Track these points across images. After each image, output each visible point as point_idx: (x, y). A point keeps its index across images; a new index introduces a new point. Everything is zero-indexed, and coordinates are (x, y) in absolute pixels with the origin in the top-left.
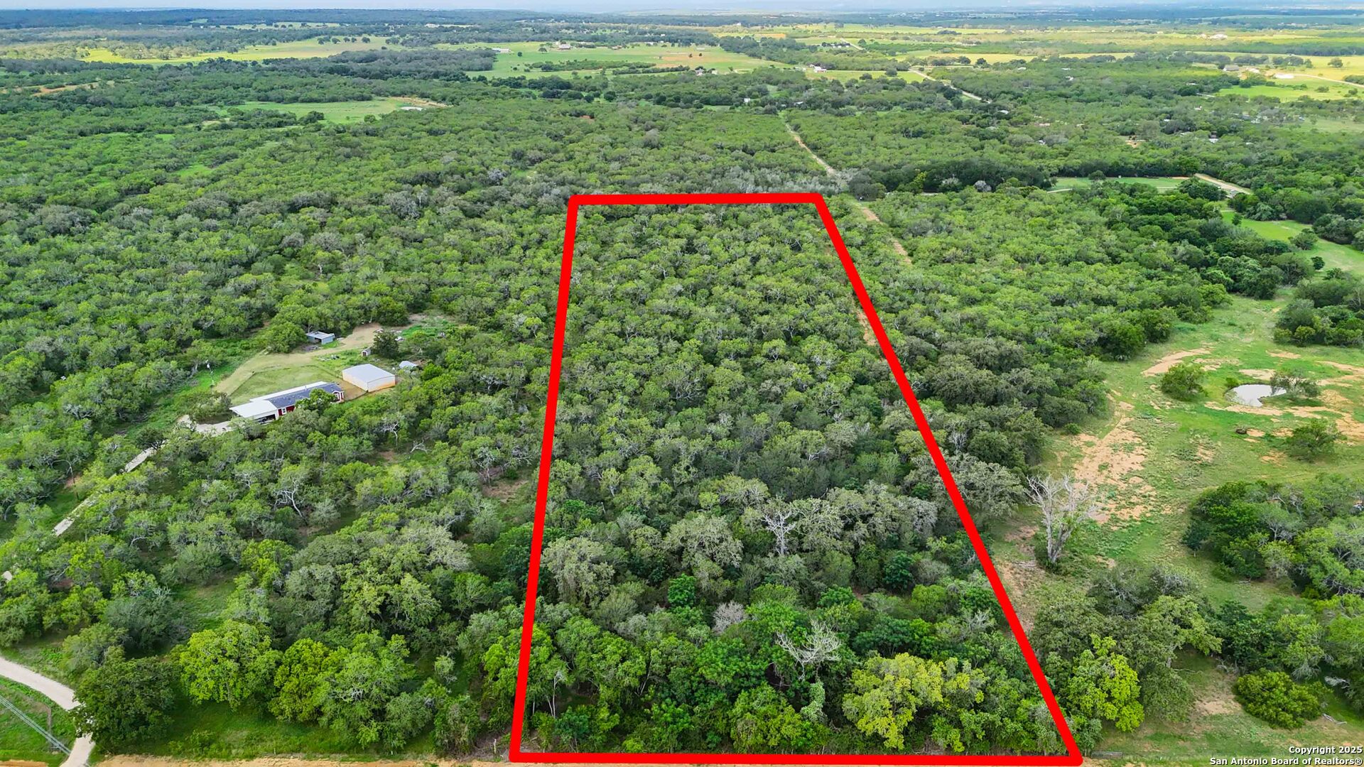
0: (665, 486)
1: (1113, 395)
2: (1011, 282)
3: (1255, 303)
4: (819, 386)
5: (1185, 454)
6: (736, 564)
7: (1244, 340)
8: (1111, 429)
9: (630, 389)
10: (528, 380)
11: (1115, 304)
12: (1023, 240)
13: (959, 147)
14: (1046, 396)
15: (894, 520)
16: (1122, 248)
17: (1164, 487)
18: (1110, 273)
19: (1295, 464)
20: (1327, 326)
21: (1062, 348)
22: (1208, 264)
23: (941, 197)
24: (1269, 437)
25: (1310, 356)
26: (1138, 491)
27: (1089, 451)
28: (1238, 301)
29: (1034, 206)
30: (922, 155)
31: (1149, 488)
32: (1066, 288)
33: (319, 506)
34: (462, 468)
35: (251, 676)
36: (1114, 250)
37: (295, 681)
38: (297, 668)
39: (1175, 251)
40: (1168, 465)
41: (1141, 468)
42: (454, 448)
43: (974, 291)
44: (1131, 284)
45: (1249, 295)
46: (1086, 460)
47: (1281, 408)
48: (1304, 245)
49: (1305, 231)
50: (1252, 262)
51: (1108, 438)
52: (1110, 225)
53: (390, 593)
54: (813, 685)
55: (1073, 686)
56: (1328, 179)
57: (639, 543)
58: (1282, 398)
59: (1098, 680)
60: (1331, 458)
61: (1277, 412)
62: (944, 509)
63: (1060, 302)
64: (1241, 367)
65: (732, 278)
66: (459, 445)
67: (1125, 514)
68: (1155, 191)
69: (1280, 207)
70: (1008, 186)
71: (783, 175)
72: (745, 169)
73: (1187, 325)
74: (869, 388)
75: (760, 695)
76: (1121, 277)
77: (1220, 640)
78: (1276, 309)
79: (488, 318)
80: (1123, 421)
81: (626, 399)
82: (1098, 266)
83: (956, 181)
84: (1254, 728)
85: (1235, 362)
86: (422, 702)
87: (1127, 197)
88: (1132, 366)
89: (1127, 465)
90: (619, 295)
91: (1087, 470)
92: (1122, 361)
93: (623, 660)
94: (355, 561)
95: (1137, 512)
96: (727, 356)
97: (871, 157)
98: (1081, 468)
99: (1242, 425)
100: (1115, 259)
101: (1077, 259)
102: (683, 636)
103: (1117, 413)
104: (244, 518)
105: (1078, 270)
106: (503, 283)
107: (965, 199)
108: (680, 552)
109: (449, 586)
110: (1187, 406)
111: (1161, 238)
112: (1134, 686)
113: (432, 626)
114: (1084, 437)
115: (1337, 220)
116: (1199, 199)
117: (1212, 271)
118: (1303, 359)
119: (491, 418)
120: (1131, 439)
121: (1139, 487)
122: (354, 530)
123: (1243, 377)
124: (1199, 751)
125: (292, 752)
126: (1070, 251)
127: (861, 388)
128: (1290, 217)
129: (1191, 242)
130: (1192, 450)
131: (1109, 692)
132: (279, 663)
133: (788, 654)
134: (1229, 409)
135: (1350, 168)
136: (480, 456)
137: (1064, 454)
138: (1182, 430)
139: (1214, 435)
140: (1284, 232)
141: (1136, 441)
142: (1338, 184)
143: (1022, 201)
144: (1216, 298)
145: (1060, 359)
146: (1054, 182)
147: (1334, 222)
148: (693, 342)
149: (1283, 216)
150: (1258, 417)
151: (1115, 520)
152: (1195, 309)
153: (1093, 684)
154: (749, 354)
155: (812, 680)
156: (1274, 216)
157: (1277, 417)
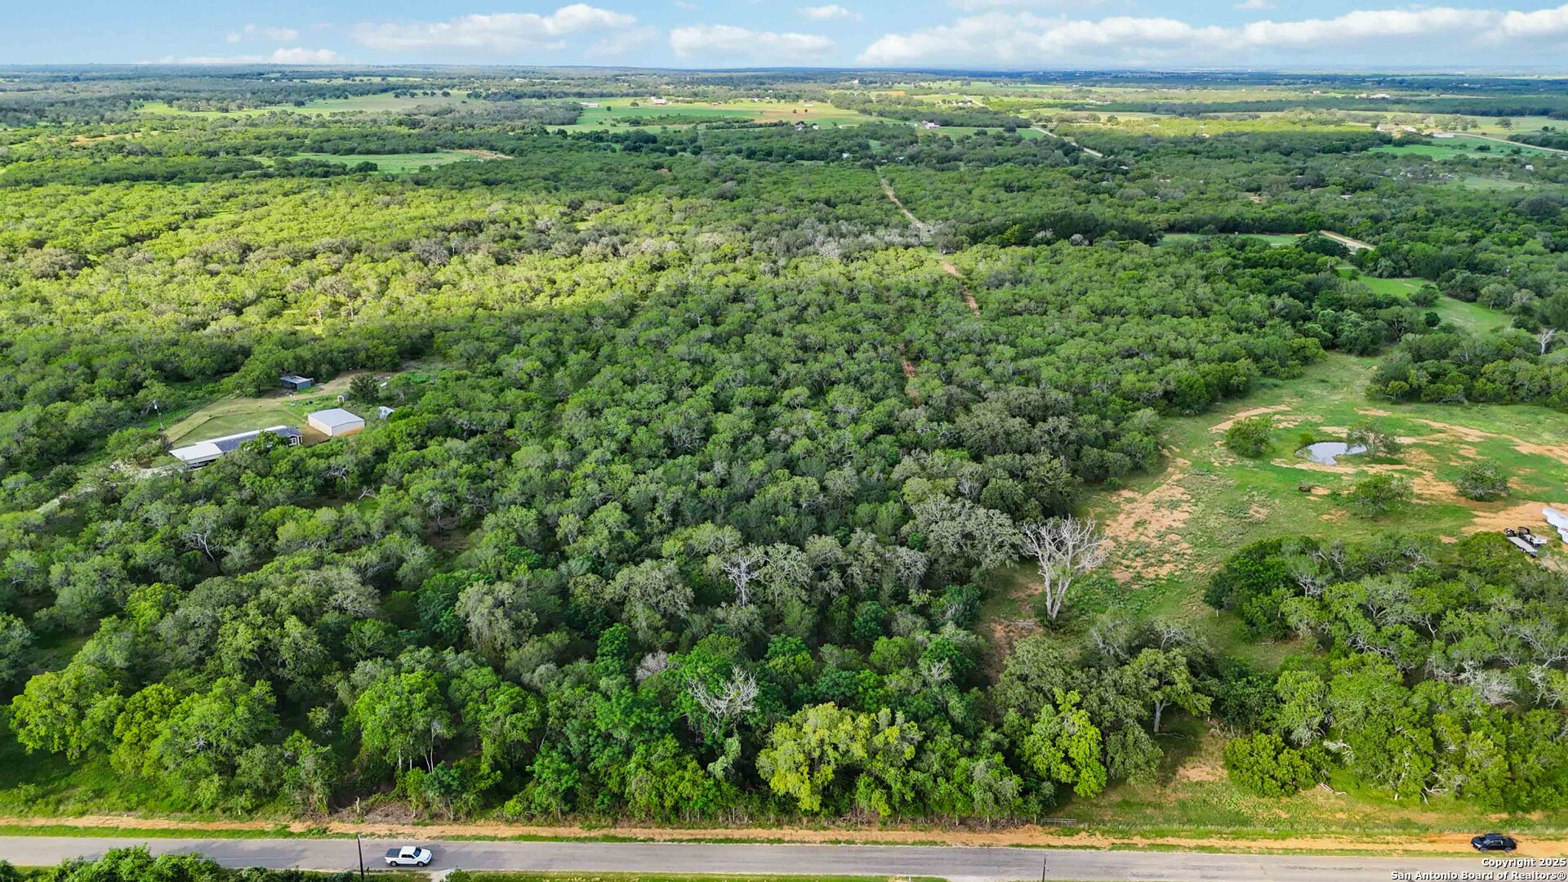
0: (629, 535)
1: (1170, 450)
2: (1083, 335)
3: (1353, 359)
4: (834, 434)
5: (1236, 511)
6: (683, 615)
7: (1333, 397)
8: (1159, 485)
9: (621, 436)
10: (511, 425)
11: (1192, 358)
12: (1106, 293)
13: (1062, 202)
14: (1086, 447)
15: (876, 570)
16: (1216, 301)
17: (1202, 545)
18: (1194, 325)
19: (1355, 523)
20: (1424, 381)
21: (1119, 401)
22: (1307, 318)
23: (1029, 250)
24: (1335, 495)
25: (1404, 413)
26: (1173, 549)
27: (1128, 507)
28: (1334, 357)
29: (1126, 259)
30: (1021, 208)
31: (1186, 545)
32: (1141, 340)
33: (232, 550)
34: (406, 514)
35: (86, 723)
36: (1206, 303)
37: (135, 730)
38: (139, 716)
39: (1273, 305)
40: (1212, 522)
41: (1181, 526)
42: (401, 492)
43: (1038, 343)
44: (1214, 337)
45: (1350, 352)
46: (1121, 517)
47: (1358, 465)
48: (1422, 301)
49: (1426, 287)
50: (1354, 316)
51: (1153, 495)
52: (1206, 278)
53: (270, 637)
54: (729, 740)
55: (1027, 745)
56: (1463, 235)
57: (578, 591)
58: (1360, 456)
59: (1054, 739)
60: (1400, 517)
61: (1350, 469)
62: (936, 561)
63: (1130, 355)
64: (1322, 424)
65: (770, 326)
66: (407, 491)
67: (1150, 573)
68: (1267, 245)
69: (1403, 263)
70: (1106, 241)
71: (861, 227)
72: (821, 221)
73: (1271, 381)
74: (890, 438)
75: (660, 749)
76: (1205, 330)
77: (1209, 700)
78: (1374, 366)
79: (488, 365)
80: (1175, 478)
81: (614, 447)
82: (1185, 319)
83: (1049, 234)
84: (1237, 796)
85: (1317, 419)
86: (281, 756)
87: (1235, 252)
88: (1201, 422)
89: (1167, 522)
90: (641, 342)
91: (1121, 527)
92: (1188, 416)
93: (515, 711)
94: (241, 602)
95: (1164, 571)
96: (742, 404)
97: (962, 210)
98: (1114, 525)
99: (1306, 484)
100: (1205, 313)
101: (1163, 312)
102: (594, 688)
103: (1170, 470)
104: (139, 560)
105: (1160, 322)
106: (515, 328)
107: (1055, 253)
108: (621, 603)
109: (342, 631)
110: (1250, 463)
111: (1259, 291)
112: (1093, 745)
113: (316, 676)
114: (1126, 494)
115: (1461, 275)
116: (1313, 254)
117: (1309, 325)
118: (1395, 416)
119: (454, 463)
120: (1179, 496)
121: (1174, 544)
122: (260, 575)
123: (1320, 433)
124: (1167, 821)
125: (129, 809)
126: (1155, 304)
127: (881, 437)
128: (1415, 275)
129: (1292, 295)
130: (1243, 507)
131: (1066, 752)
132: (121, 710)
133: (698, 704)
134: (1298, 466)
135: (1489, 224)
136: (426, 500)
137: (1099, 510)
138: (1238, 487)
139: (1272, 494)
140: (1406, 288)
141: (1184, 497)
142: (1474, 240)
143: (1118, 254)
144: (1308, 353)
145: (1115, 411)
146: (1161, 237)
147: (1459, 277)
148: (707, 389)
149: (1407, 272)
150: (1327, 475)
151: (1139, 577)
152: (1282, 365)
153: (1049, 743)
154: (768, 403)
155: (728, 734)
156: (1396, 273)
157: (1347, 474)
